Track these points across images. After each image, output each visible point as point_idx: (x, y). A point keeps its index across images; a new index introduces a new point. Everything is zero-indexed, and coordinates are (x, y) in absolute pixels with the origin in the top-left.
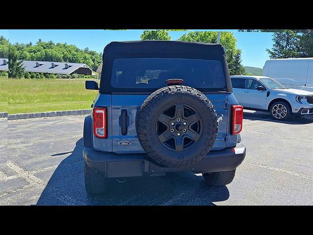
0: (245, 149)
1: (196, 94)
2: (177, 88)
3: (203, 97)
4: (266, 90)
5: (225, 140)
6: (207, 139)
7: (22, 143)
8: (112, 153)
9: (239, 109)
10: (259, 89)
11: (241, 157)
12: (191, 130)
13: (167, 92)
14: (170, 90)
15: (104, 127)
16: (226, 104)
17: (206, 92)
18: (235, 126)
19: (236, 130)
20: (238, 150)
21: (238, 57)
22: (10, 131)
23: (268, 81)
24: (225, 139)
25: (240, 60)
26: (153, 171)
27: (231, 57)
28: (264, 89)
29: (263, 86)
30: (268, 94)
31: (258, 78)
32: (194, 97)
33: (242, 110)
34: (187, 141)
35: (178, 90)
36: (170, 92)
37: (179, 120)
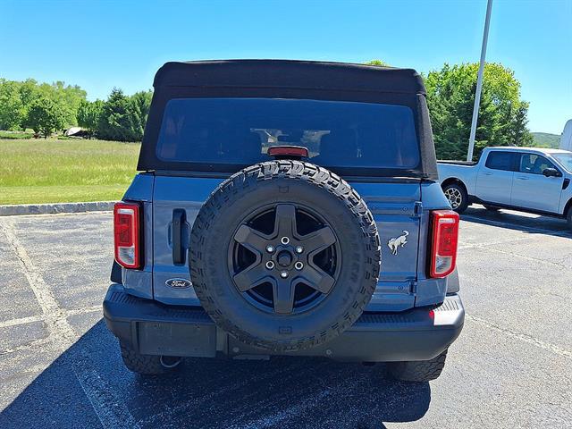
0: (463, 314)
1: (326, 182)
2: (279, 165)
3: (344, 188)
4: (561, 175)
5: (411, 291)
6: (351, 290)
7: (91, 252)
8: (154, 301)
9: (450, 221)
10: (547, 173)
11: (451, 332)
12: (313, 265)
13: (255, 175)
14: (263, 171)
15: (133, 246)
16: (416, 207)
17: (353, 178)
18: (439, 260)
19: (440, 268)
20: (443, 316)
21: (521, 115)
22: (87, 229)
23: (567, 159)
24: (412, 286)
25: (525, 121)
26: (236, 350)
27: (509, 115)
28: (558, 174)
29: (555, 167)
30: (566, 184)
31: (547, 152)
32: (320, 189)
33: (457, 222)
34: (304, 293)
35: (280, 171)
36: (261, 174)
37: (285, 241)
